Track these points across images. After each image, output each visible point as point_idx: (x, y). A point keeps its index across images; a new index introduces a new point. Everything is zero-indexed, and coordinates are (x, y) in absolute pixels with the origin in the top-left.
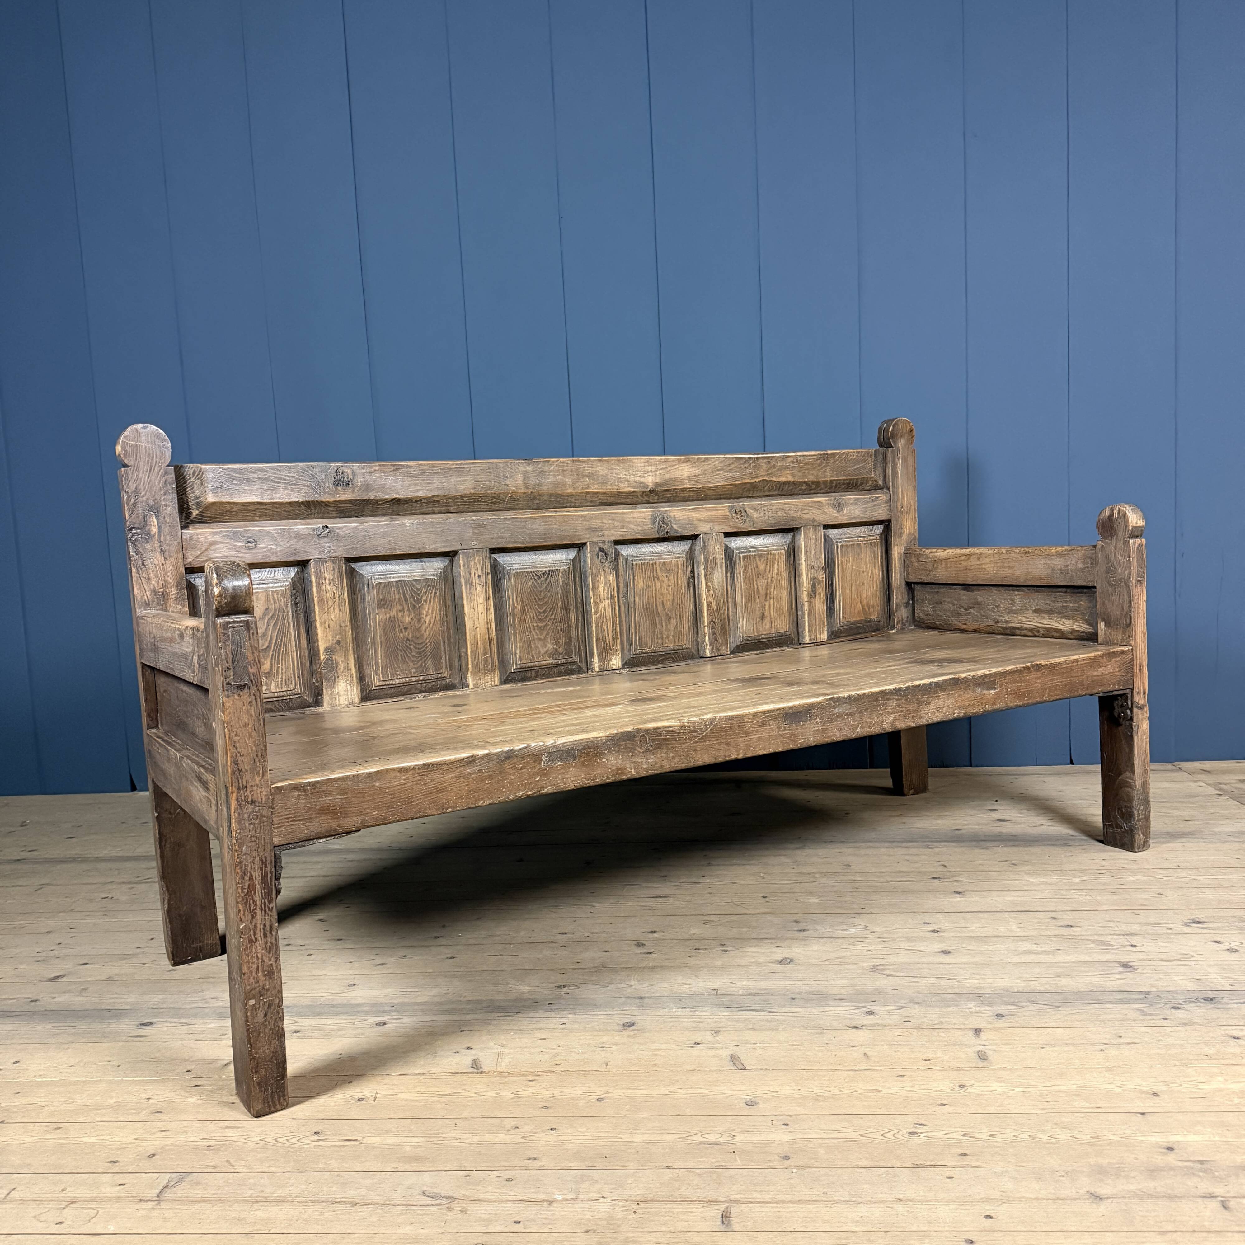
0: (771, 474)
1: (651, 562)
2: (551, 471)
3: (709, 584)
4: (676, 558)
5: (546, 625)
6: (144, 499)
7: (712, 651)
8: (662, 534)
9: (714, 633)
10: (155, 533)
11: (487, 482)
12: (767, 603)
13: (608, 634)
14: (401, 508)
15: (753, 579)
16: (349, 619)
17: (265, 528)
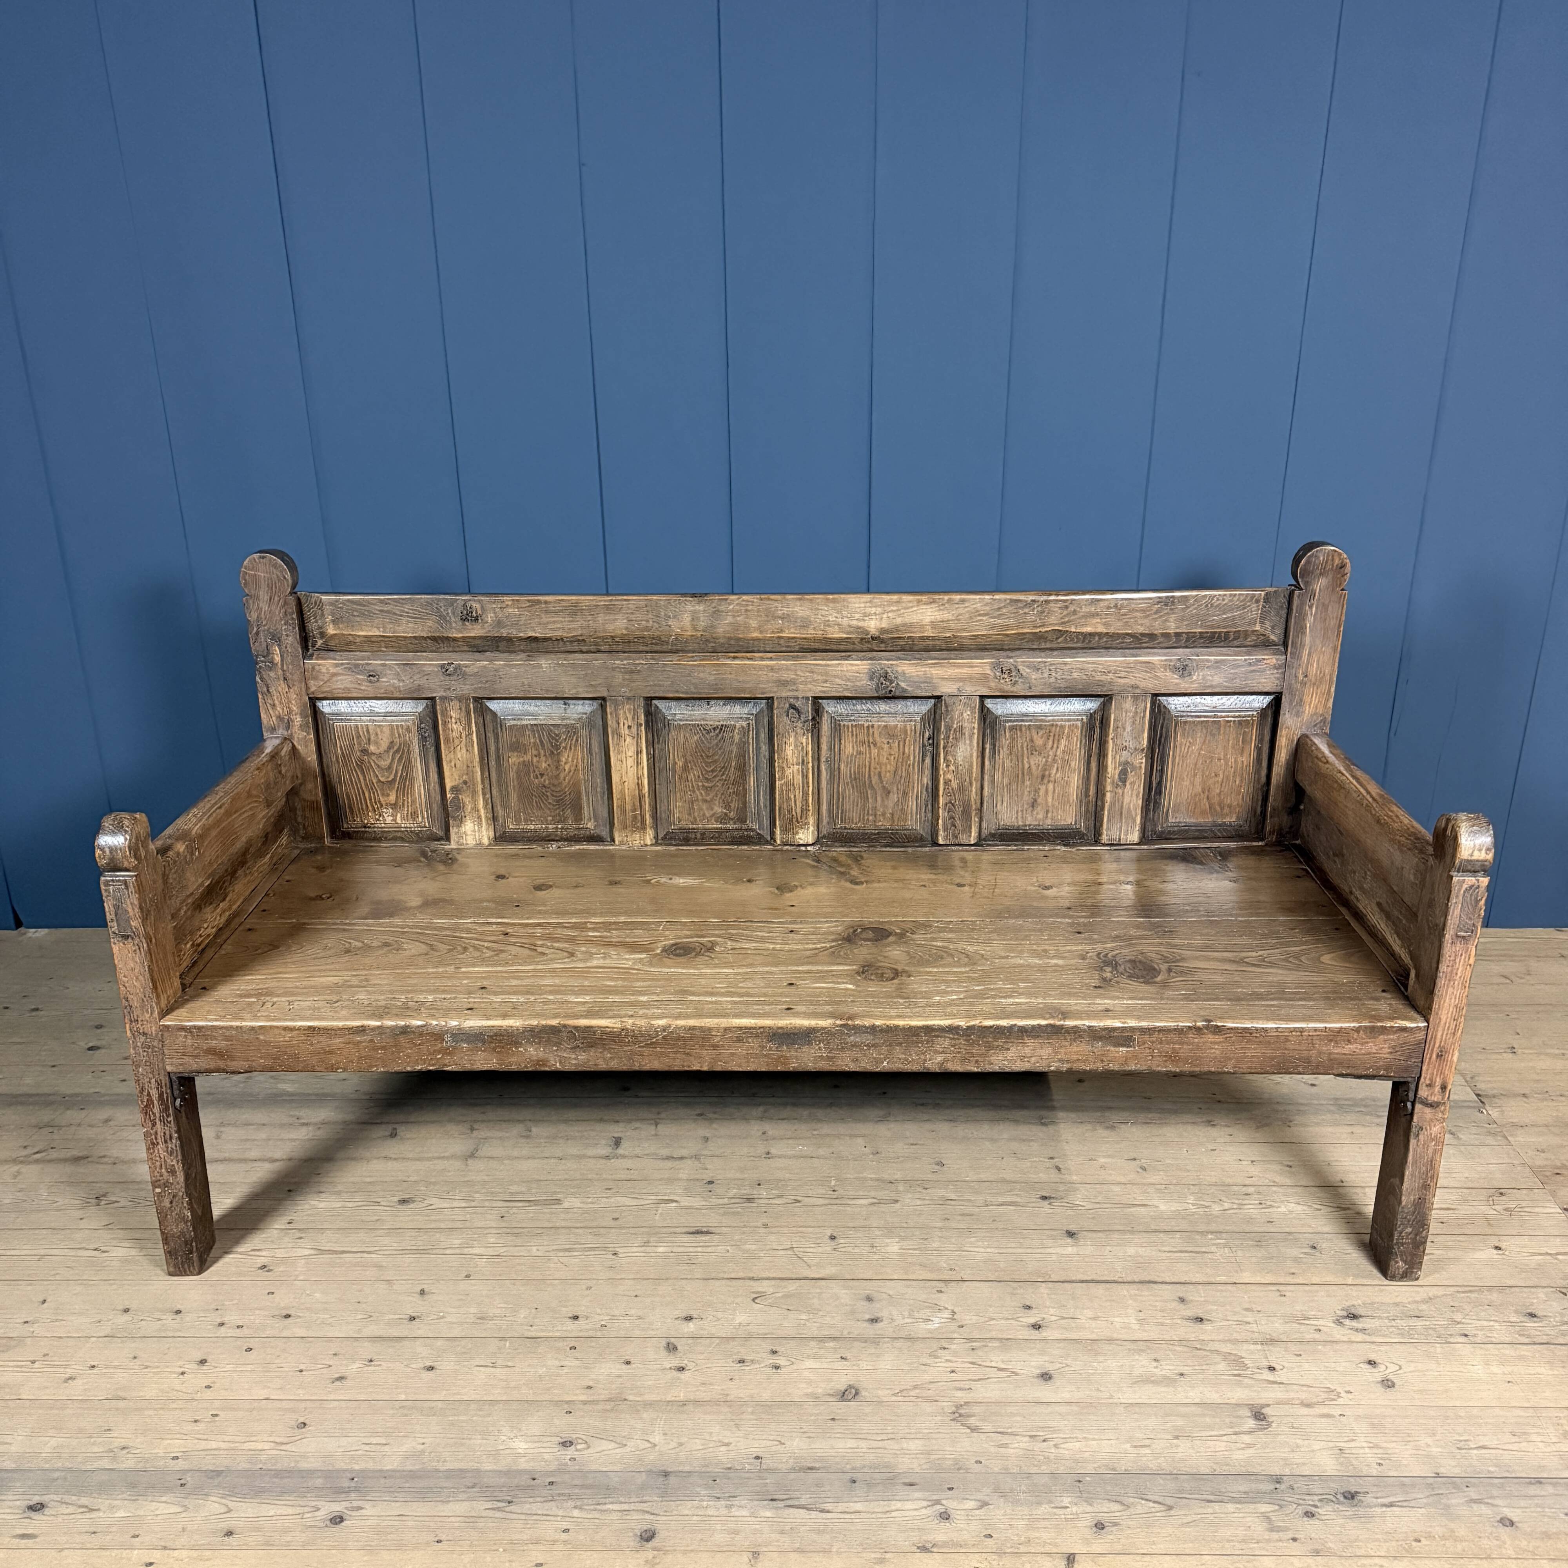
0: (1068, 622)
1: (866, 724)
2: (730, 611)
3: (950, 758)
4: (904, 721)
5: (715, 786)
6: (266, 627)
7: (946, 837)
8: (882, 693)
9: (952, 818)
10: (278, 663)
11: (644, 622)
12: (1043, 788)
13: (795, 804)
14: (541, 645)
15: (1023, 756)
16: (477, 758)
17: (388, 662)
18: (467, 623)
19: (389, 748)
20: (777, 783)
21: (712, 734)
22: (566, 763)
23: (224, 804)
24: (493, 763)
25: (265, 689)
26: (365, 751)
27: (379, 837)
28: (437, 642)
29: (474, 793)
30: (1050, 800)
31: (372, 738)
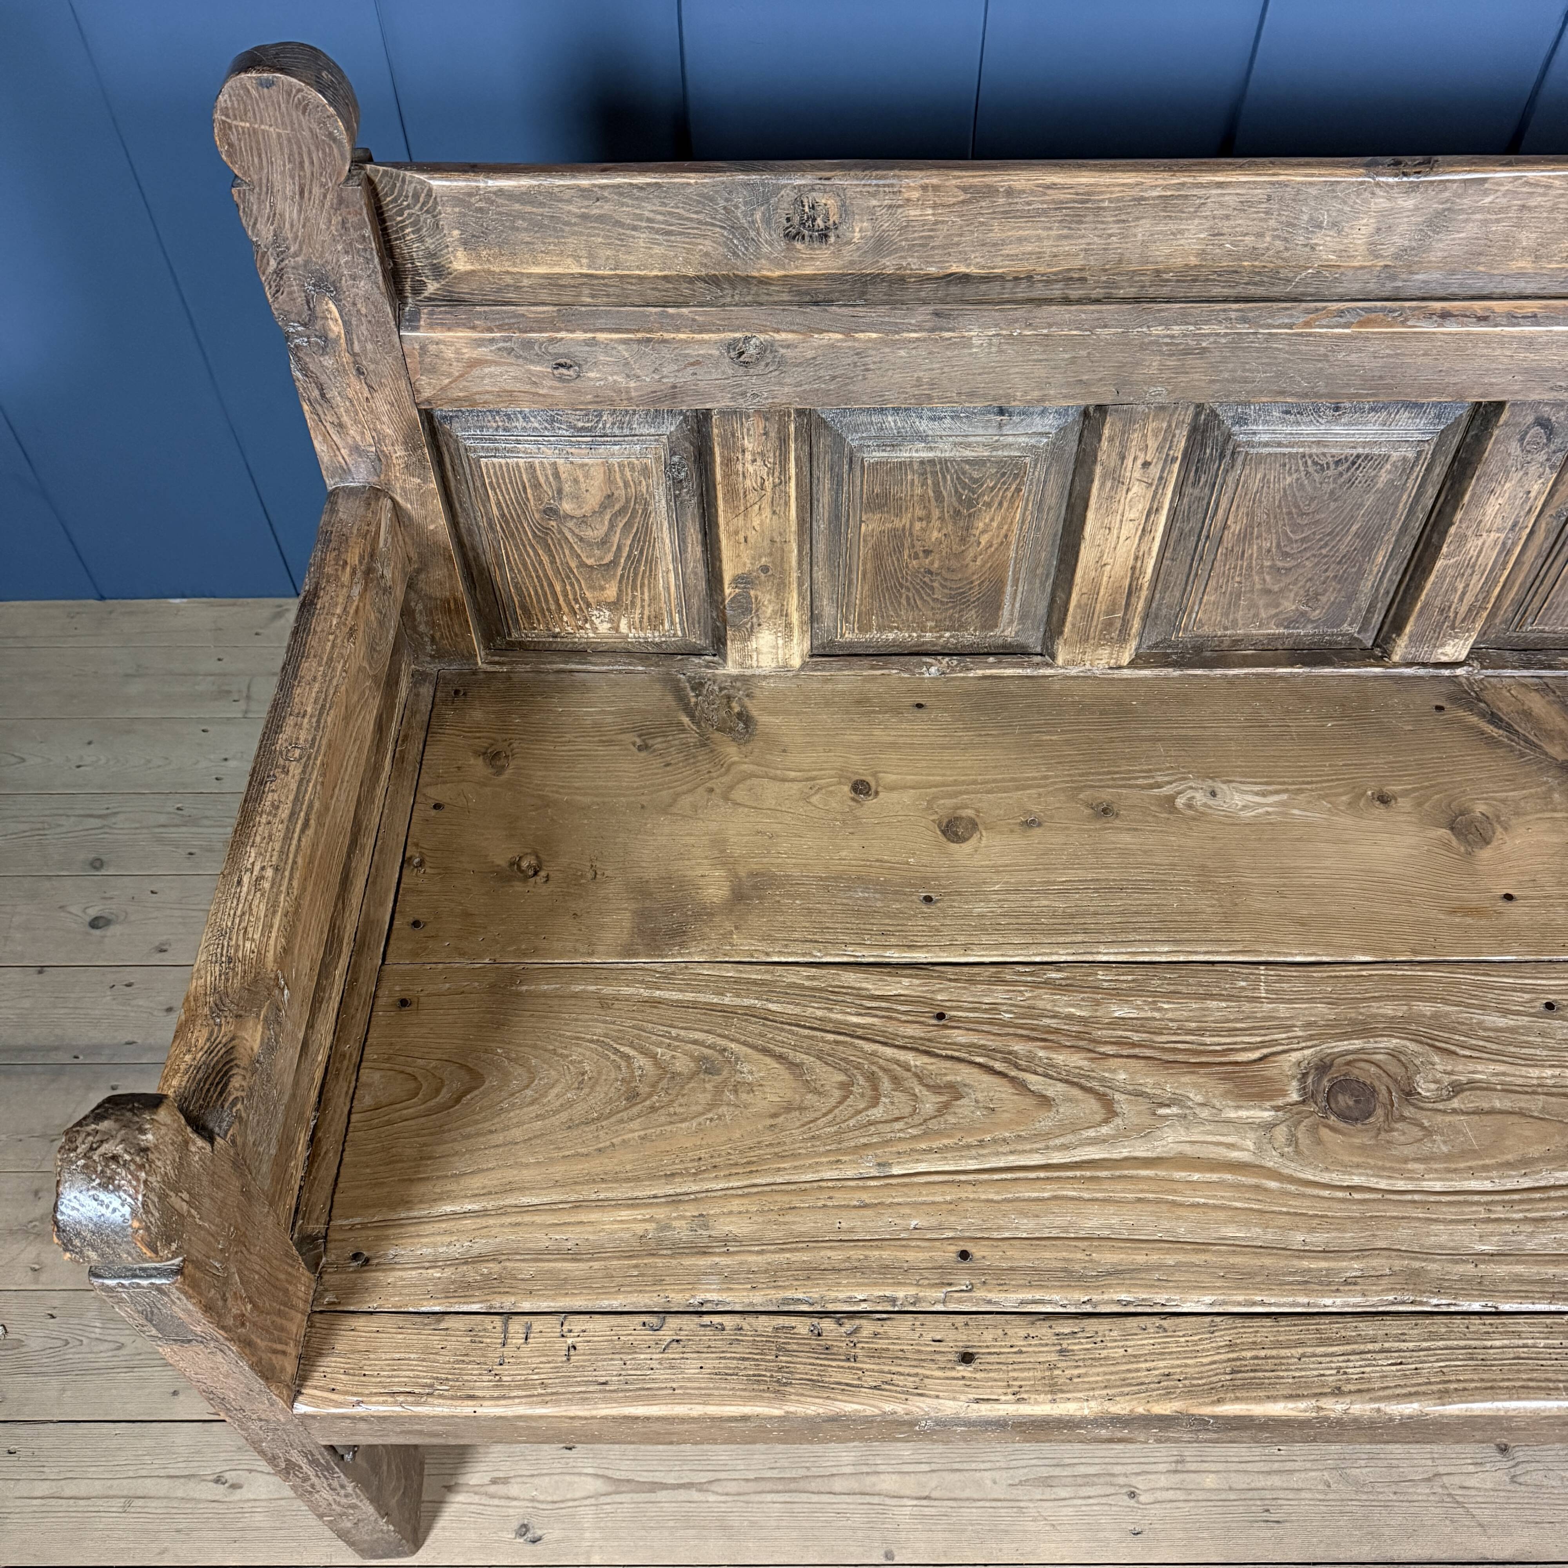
2: (1481, 209)
5: (1299, 565)
6: (300, 259)
10: (339, 336)
11: (1248, 239)
13: (1461, 600)
14: (970, 291)
16: (794, 527)
17: (601, 336)
18: (799, 245)
19: (603, 507)
20: (1440, 564)
21: (1330, 473)
22: (984, 532)
23: (311, 806)
24: (821, 526)
25: (316, 393)
26: (551, 512)
27: (580, 652)
28: (718, 286)
29: (781, 587)
31: (567, 488)
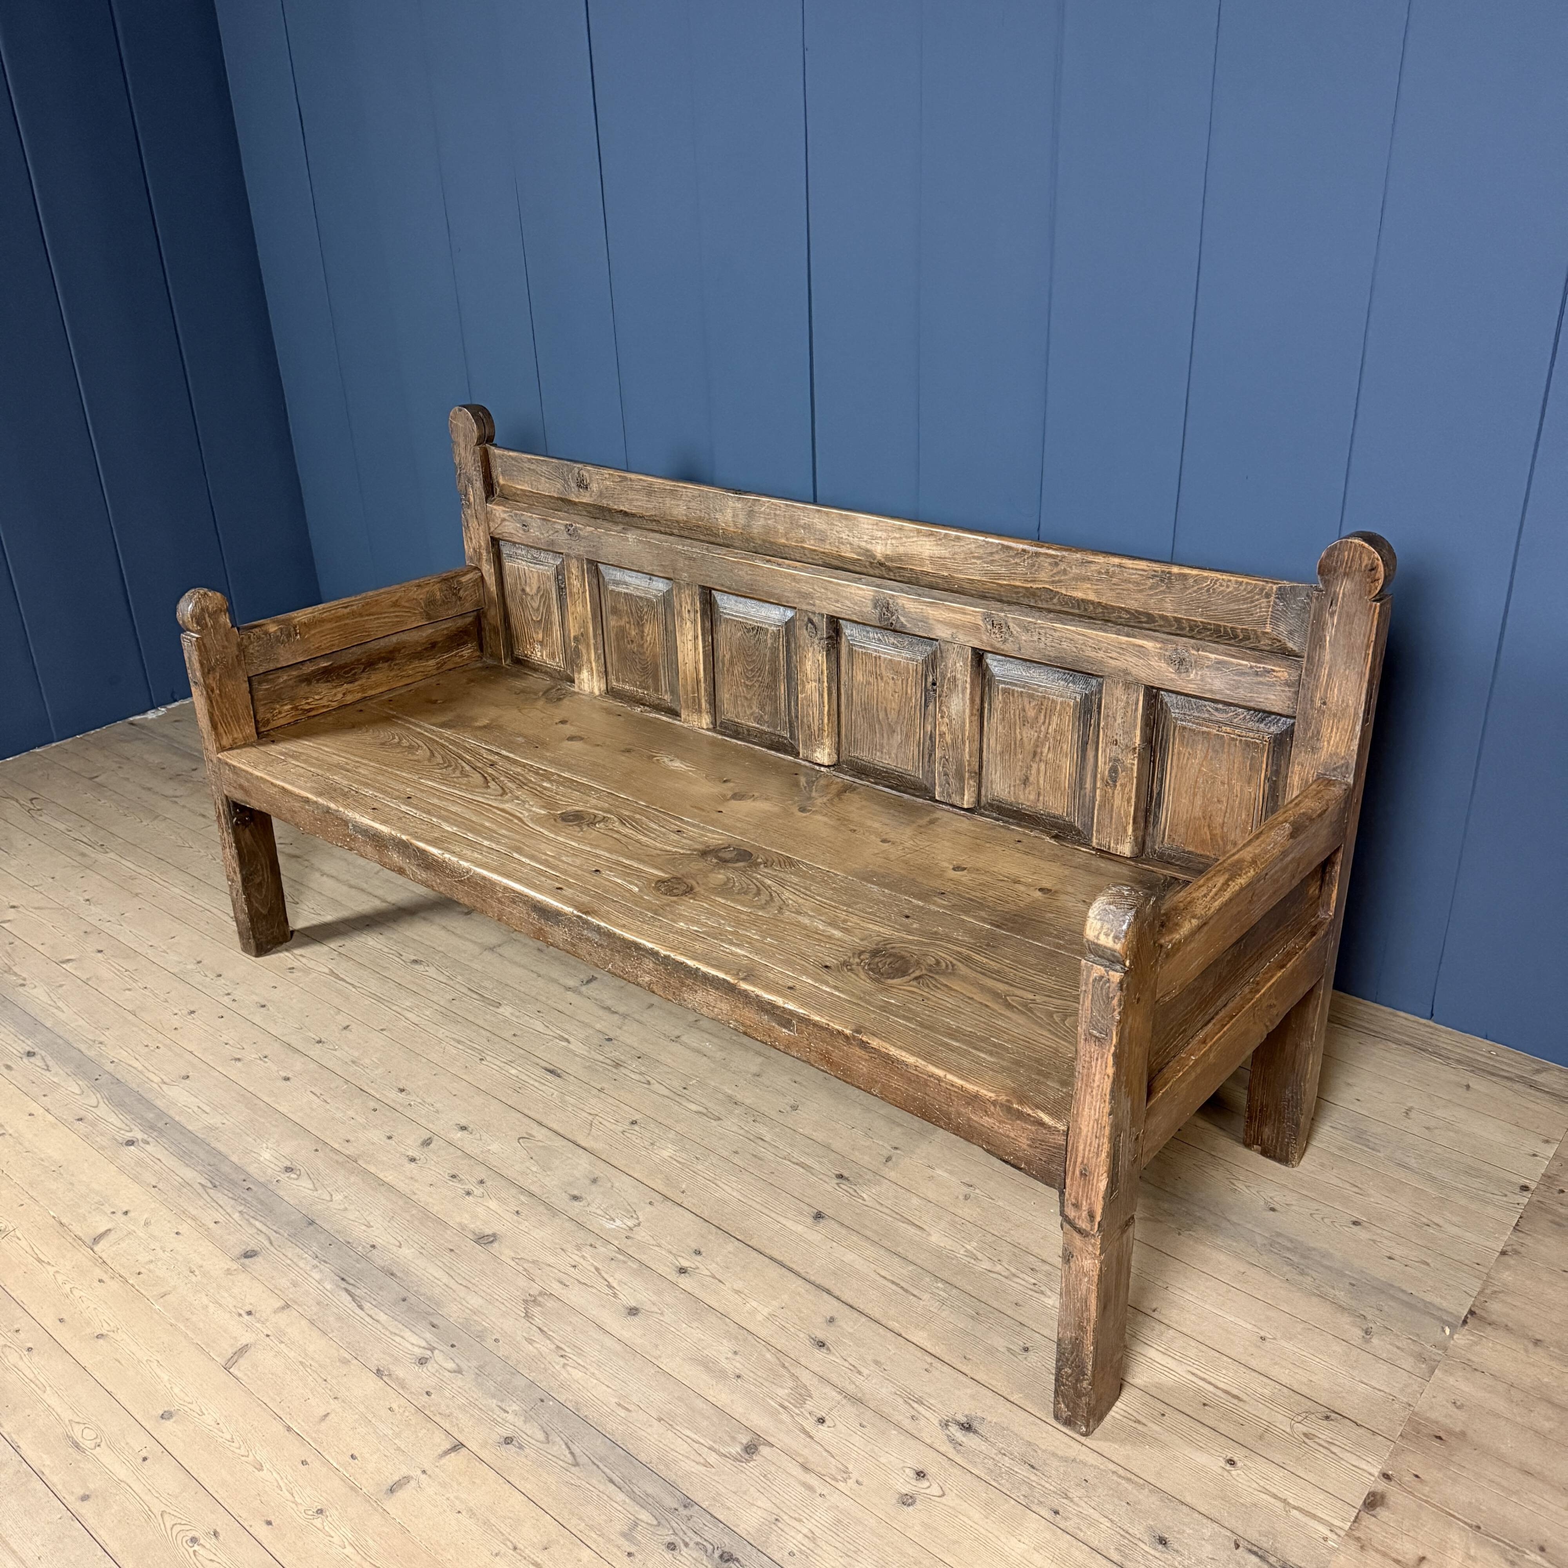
0: (1060, 581)
1: (874, 654)
2: (762, 513)
3: (945, 709)
4: (907, 659)
5: (753, 685)
6: (465, 471)
7: (942, 794)
8: (884, 623)
9: (946, 774)
10: (472, 502)
11: (698, 512)
12: (1035, 766)
13: (814, 722)
14: (629, 520)
15: (1015, 725)
16: (590, 616)
17: (534, 516)
18: (581, 490)
19: (538, 592)
20: (800, 696)
21: (751, 634)
22: (648, 635)
24: (605, 623)
25: (466, 524)
26: (523, 590)
27: (533, 668)
28: (563, 503)
29: (588, 647)
30: (1041, 782)
31: (528, 582)
